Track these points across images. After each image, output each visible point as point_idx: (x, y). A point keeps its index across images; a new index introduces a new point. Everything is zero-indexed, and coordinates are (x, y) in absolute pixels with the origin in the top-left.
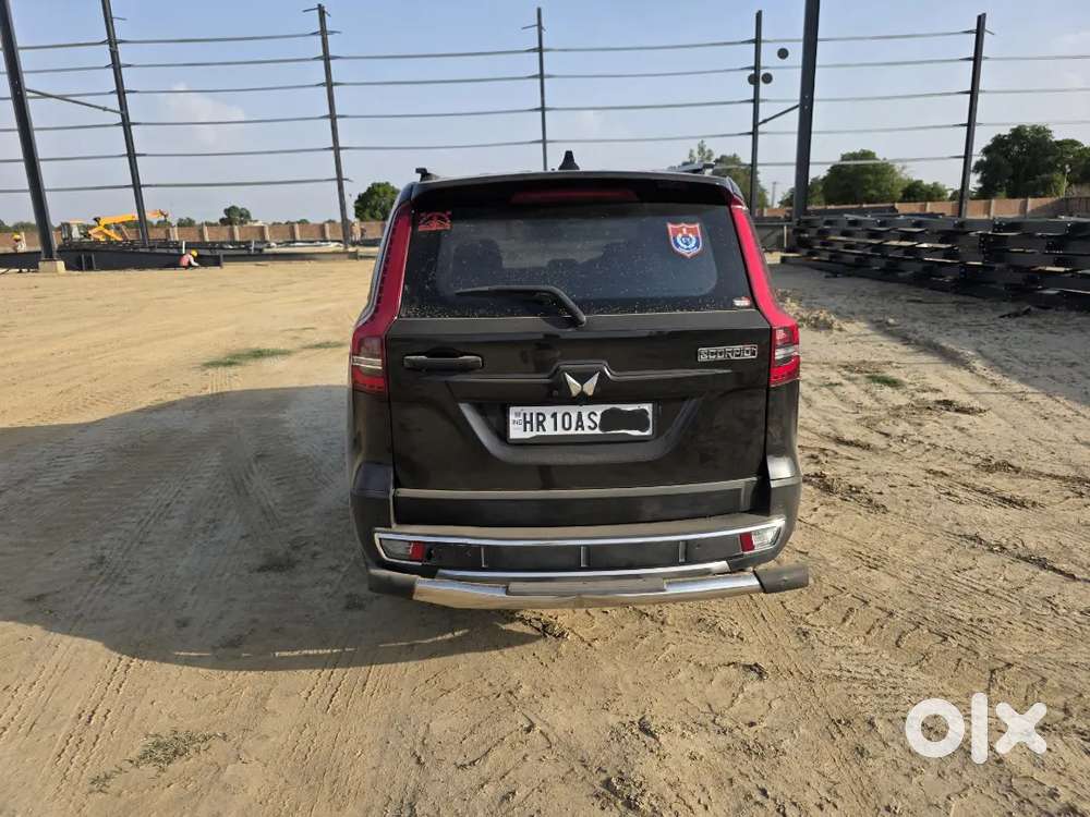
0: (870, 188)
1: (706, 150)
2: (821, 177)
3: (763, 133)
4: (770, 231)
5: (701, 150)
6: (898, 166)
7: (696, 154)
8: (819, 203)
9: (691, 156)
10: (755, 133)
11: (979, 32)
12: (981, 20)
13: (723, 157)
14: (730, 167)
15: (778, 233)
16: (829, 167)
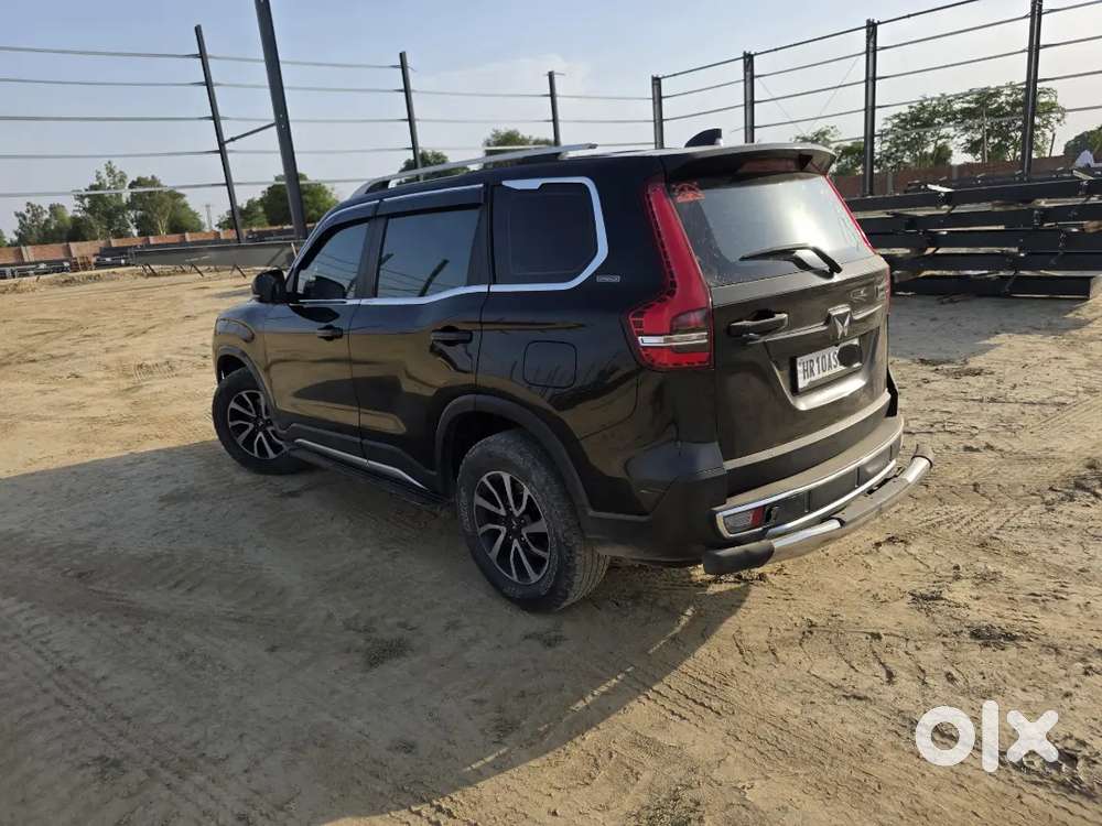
0: (311, 208)
1: (117, 171)
2: (257, 199)
3: (231, 151)
4: (276, 250)
5: (111, 171)
6: (328, 187)
7: (104, 174)
8: (259, 224)
9: (98, 178)
10: (222, 151)
11: (403, 67)
12: (402, 56)
13: (139, 179)
14: (153, 189)
15: (287, 251)
16: (265, 188)
